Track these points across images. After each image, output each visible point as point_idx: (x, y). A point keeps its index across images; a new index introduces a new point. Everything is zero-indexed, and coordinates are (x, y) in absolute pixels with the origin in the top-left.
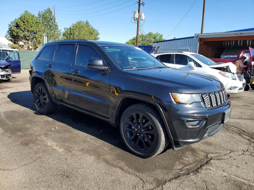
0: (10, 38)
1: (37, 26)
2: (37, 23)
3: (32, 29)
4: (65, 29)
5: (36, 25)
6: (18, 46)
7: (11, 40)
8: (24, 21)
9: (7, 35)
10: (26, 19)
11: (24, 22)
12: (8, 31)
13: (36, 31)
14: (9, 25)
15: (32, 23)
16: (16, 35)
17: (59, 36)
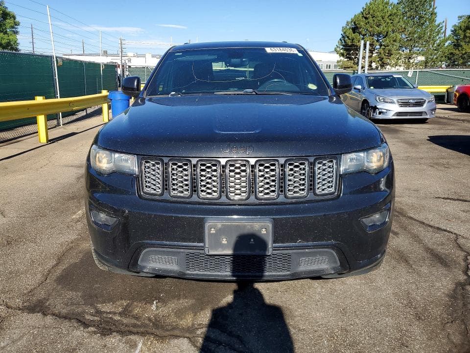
0: (342, 51)
1: (390, 22)
2: (391, 15)
3: (380, 29)
4: (460, 17)
5: (388, 21)
6: (352, 64)
7: (342, 55)
8: (368, 16)
9: (338, 47)
10: (371, 11)
11: (366, 18)
12: (341, 40)
13: (386, 33)
14: (343, 27)
15: (380, 18)
16: (350, 44)
17: (438, 35)
